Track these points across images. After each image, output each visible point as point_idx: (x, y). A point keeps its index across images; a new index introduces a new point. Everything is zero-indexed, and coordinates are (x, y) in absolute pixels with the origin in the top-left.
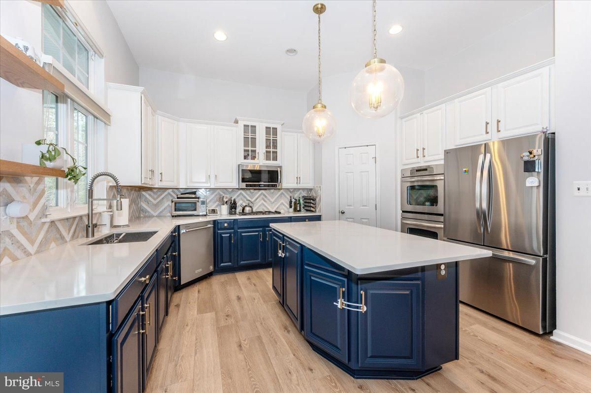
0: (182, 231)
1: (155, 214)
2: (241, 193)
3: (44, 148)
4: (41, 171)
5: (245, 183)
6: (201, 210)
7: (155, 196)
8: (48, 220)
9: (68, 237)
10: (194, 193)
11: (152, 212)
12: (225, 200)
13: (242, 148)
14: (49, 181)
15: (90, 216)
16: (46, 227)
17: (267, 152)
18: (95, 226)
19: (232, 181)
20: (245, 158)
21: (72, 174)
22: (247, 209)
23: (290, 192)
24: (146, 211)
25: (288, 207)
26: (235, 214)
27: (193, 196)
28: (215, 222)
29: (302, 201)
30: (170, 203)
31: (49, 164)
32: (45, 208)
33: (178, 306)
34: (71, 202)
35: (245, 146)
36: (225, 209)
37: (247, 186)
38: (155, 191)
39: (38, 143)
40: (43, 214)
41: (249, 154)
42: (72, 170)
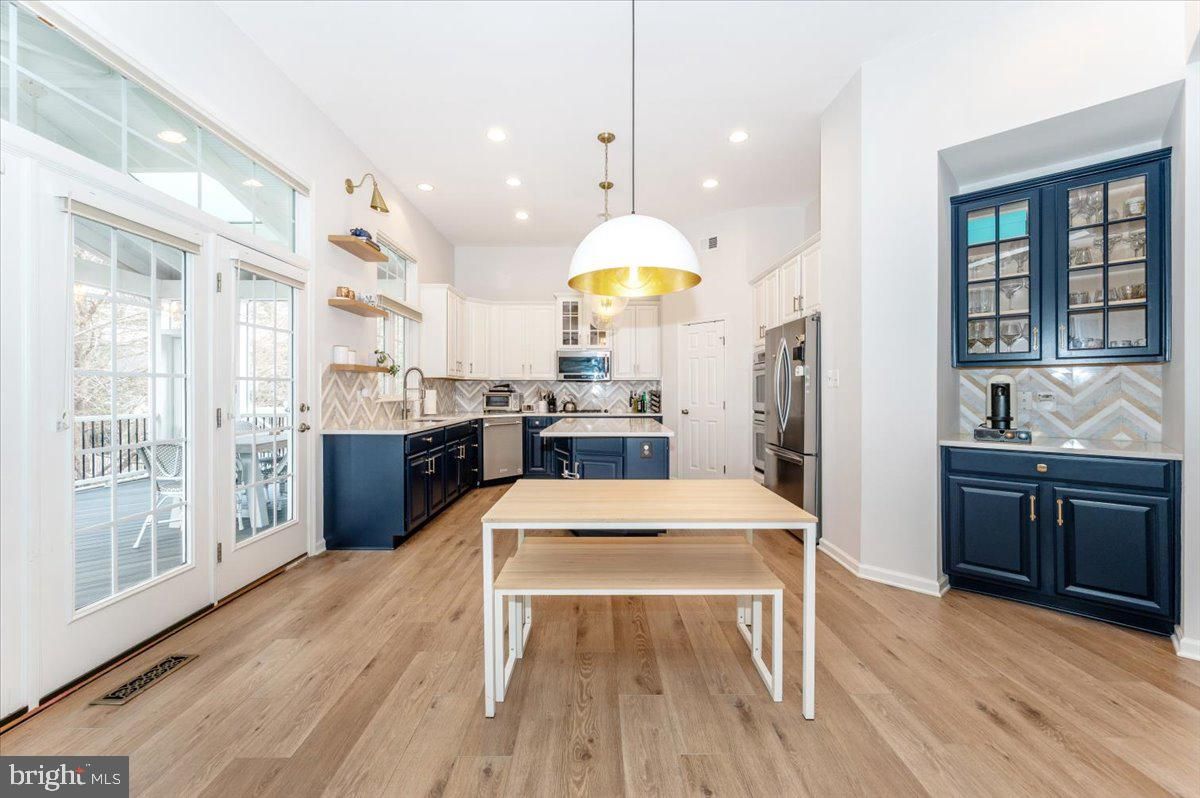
0: (486, 425)
1: (469, 410)
2: (565, 387)
3: (378, 356)
4: (377, 369)
5: (563, 374)
6: (513, 404)
7: (470, 389)
8: (380, 401)
9: (391, 416)
10: (508, 386)
11: (466, 407)
12: (543, 395)
13: (560, 331)
14: (380, 374)
15: (405, 402)
16: (378, 406)
17: (592, 333)
18: (408, 411)
19: (549, 371)
20: (565, 342)
21: (392, 371)
22: (570, 407)
23: (631, 385)
24: (462, 406)
25: (628, 404)
26: (555, 411)
27: (506, 389)
28: (524, 419)
29: (647, 397)
30: (482, 397)
31: (382, 365)
32: (378, 394)
33: (475, 496)
34: (393, 389)
35: (564, 329)
36: (543, 404)
37: (565, 377)
38: (470, 383)
39: (376, 352)
40: (377, 398)
41: (571, 339)
42: (392, 368)
